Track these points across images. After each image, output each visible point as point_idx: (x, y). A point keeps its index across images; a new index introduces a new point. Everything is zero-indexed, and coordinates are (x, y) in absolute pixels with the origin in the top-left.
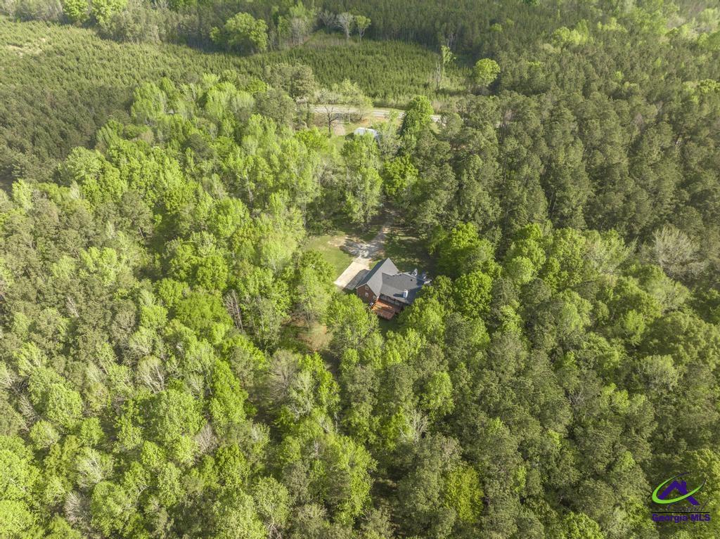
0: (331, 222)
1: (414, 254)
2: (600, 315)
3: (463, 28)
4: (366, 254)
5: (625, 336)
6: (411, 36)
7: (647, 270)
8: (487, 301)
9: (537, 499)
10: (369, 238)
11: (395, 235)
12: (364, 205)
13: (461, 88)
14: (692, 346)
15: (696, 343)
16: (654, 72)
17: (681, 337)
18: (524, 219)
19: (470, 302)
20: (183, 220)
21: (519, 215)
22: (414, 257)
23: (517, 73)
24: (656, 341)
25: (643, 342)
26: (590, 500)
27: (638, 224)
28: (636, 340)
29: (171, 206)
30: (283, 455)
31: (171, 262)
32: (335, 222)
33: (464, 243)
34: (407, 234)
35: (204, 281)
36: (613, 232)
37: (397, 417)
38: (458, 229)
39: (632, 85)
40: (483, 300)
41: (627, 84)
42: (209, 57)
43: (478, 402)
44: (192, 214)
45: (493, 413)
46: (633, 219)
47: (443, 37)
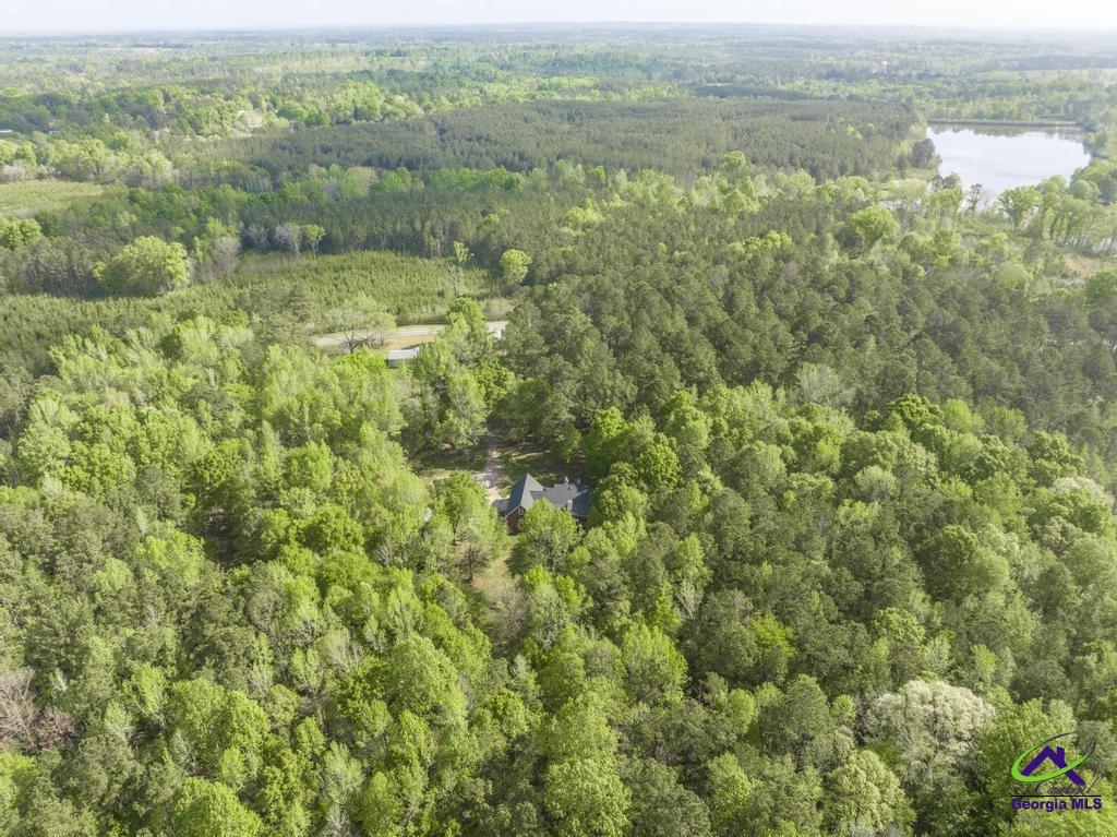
0: (418, 462)
1: (545, 469)
2: (790, 459)
3: (452, 224)
4: (488, 483)
5: (824, 468)
6: (384, 242)
7: (808, 408)
8: (679, 473)
9: (839, 621)
10: (480, 467)
11: (509, 456)
12: (469, 422)
13: (484, 291)
14: (888, 453)
15: (890, 449)
16: (695, 238)
17: (875, 449)
18: (666, 391)
19: (663, 479)
20: (246, 486)
21: (660, 387)
22: (547, 473)
23: (552, 261)
24: (854, 462)
25: (843, 466)
26: (889, 595)
27: (774, 372)
28: (836, 467)
29: (211, 476)
30: (566, 677)
31: (263, 536)
32: (423, 460)
33: (614, 432)
34: (523, 452)
35: (337, 539)
36: (757, 382)
37: (660, 602)
38: (603, 417)
39: (683, 253)
40: (675, 474)
41: (677, 253)
42: (102, 304)
43: (734, 558)
44: (256, 474)
45: (757, 562)
46: (768, 368)
47: (432, 238)
